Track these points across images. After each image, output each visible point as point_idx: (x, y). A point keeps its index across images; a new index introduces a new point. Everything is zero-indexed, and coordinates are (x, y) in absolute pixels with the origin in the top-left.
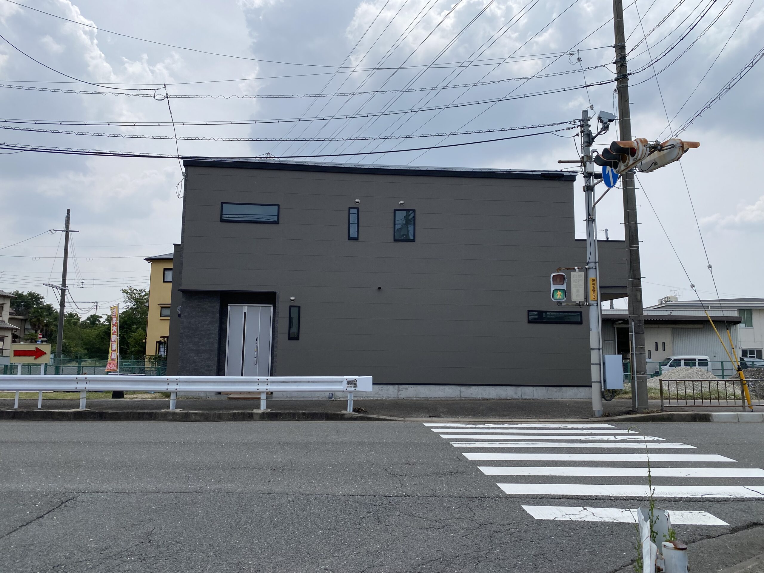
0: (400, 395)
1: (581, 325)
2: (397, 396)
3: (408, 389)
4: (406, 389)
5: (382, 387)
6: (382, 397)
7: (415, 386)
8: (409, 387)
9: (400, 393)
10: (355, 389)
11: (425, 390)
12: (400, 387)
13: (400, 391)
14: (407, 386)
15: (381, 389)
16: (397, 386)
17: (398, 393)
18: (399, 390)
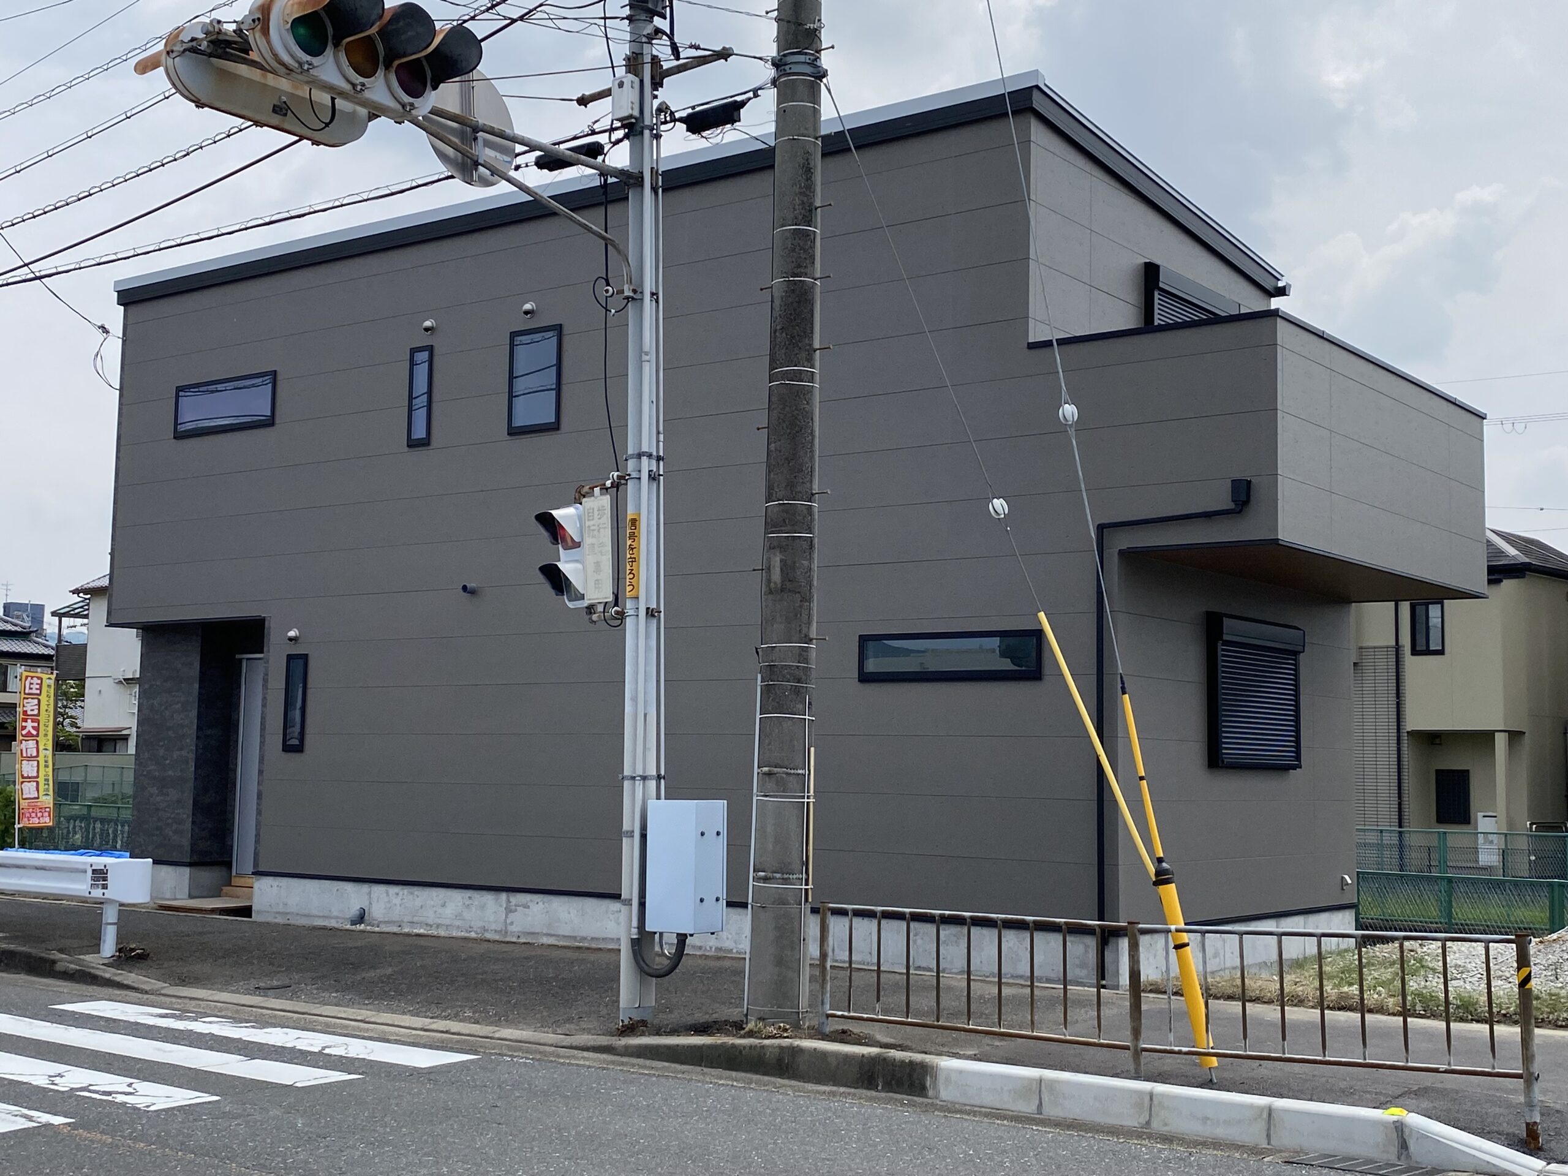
0: (512, 923)
1: (1037, 683)
2: (504, 928)
3: (528, 907)
4: (526, 907)
5: (470, 898)
6: (470, 927)
7: (547, 898)
8: (531, 901)
9: (512, 917)
10: (104, 894)
11: (569, 913)
12: (511, 900)
13: (511, 911)
14: (527, 897)
15: (468, 902)
16: (504, 896)
17: (506, 917)
18: (509, 910)
